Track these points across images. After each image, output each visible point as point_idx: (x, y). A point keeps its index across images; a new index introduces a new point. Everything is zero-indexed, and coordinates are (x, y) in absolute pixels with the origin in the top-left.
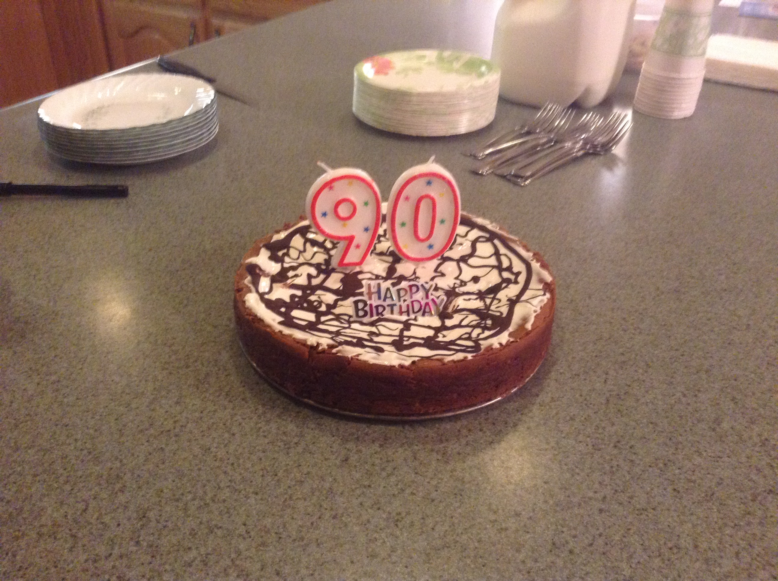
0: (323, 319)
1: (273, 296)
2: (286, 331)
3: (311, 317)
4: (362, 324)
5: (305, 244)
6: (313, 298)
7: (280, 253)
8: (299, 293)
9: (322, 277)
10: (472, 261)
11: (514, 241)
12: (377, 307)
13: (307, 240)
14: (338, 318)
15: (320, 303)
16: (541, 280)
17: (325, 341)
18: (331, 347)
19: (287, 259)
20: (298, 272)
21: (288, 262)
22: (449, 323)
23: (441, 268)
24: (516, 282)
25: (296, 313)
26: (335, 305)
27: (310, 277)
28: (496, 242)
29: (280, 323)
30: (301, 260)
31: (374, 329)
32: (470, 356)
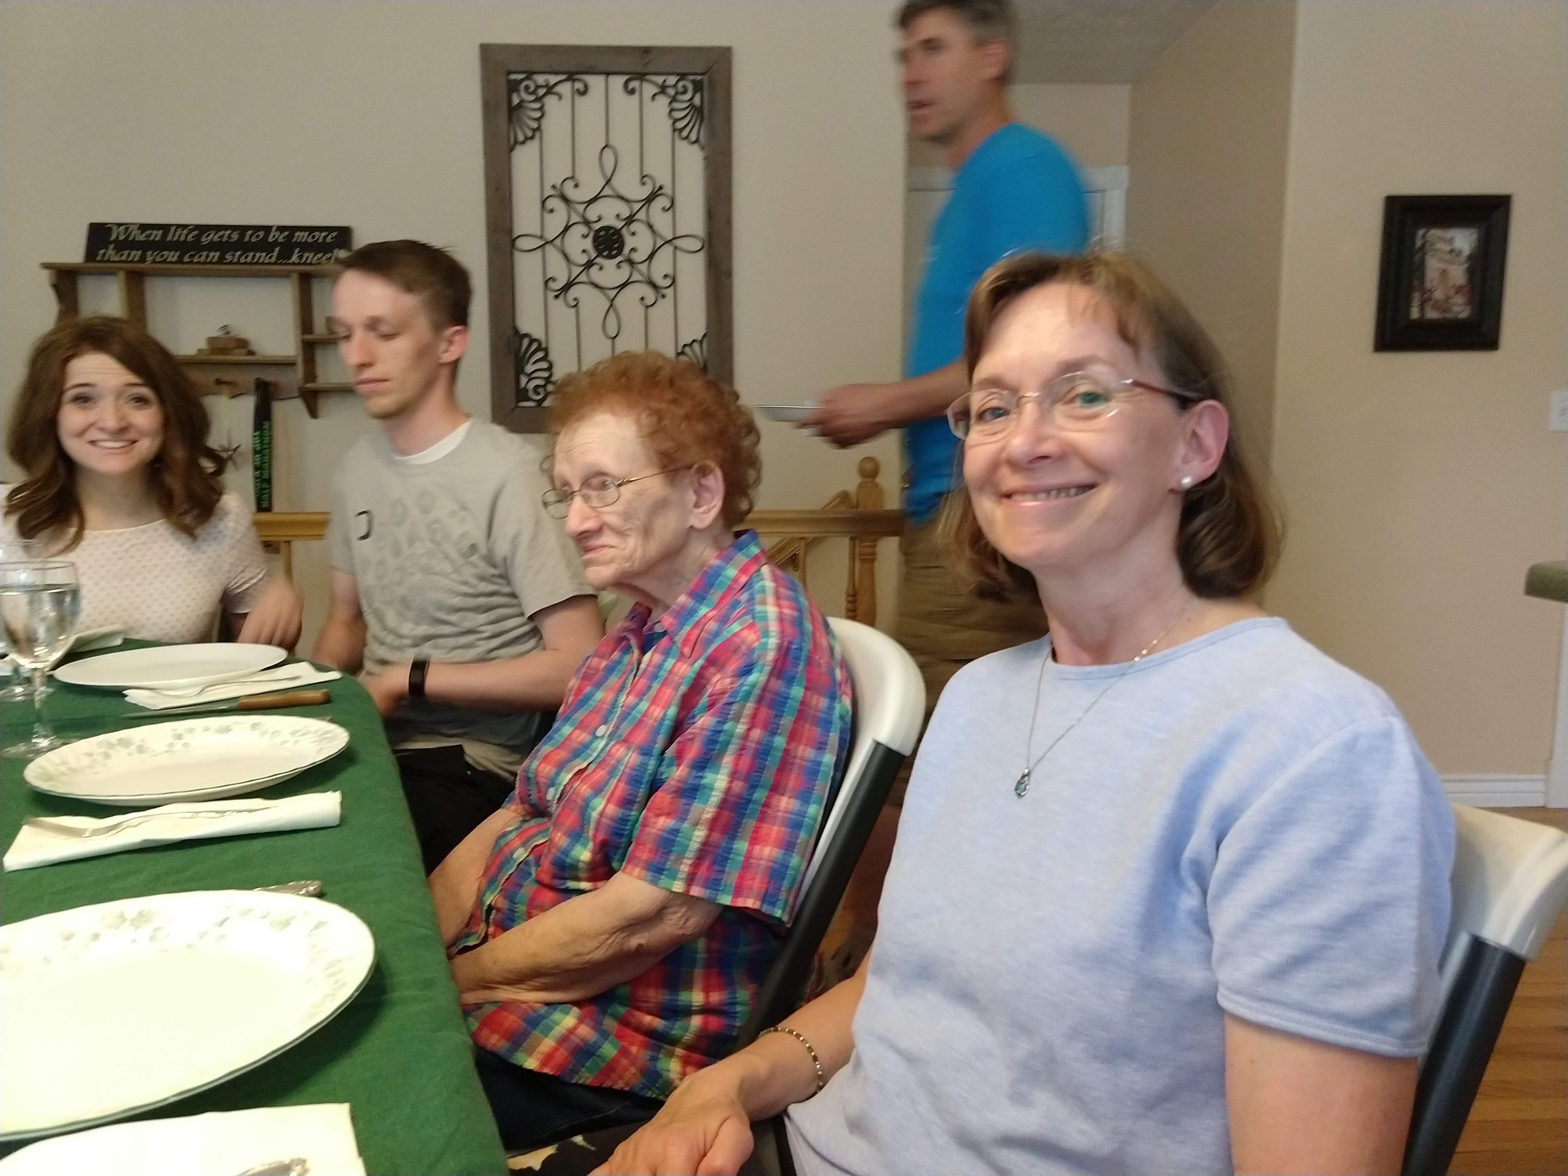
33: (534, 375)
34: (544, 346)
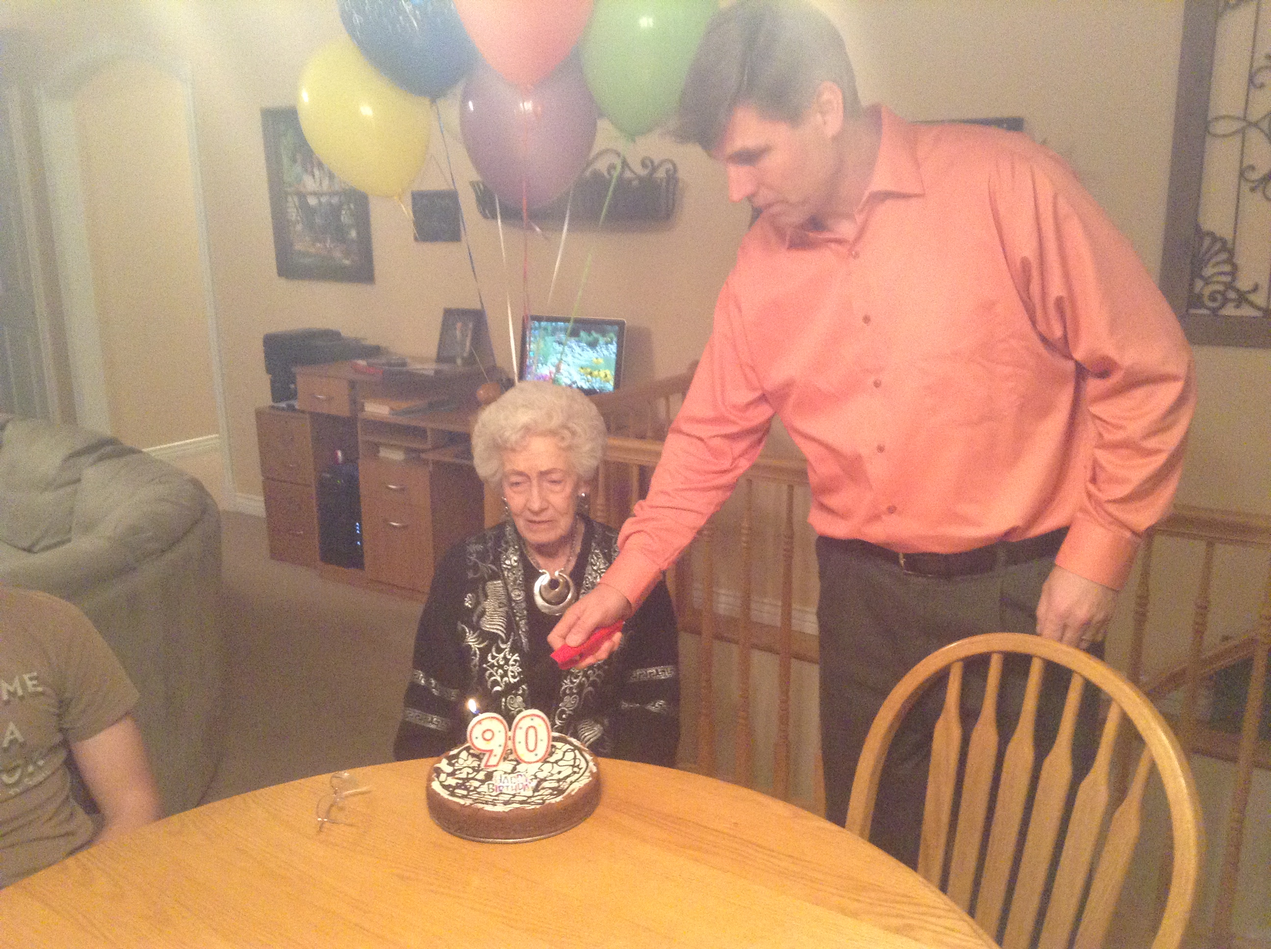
0: (471, 793)
1: (446, 783)
2: (451, 798)
3: (465, 793)
4: (490, 795)
5: (468, 757)
6: (467, 784)
7: (453, 761)
8: (461, 782)
9: (475, 773)
10: (560, 763)
11: (585, 751)
12: (499, 787)
13: (470, 754)
14: (479, 793)
15: (471, 786)
16: (591, 772)
17: (468, 802)
18: (471, 804)
19: (456, 764)
20: (462, 771)
21: (457, 766)
22: (536, 794)
23: (542, 768)
24: (578, 773)
25: (457, 791)
26: (478, 788)
27: (468, 774)
28: (577, 752)
29: (449, 795)
30: (464, 765)
31: (496, 798)
32: (538, 807)
33: (1215, 279)
34: (1229, 246)
